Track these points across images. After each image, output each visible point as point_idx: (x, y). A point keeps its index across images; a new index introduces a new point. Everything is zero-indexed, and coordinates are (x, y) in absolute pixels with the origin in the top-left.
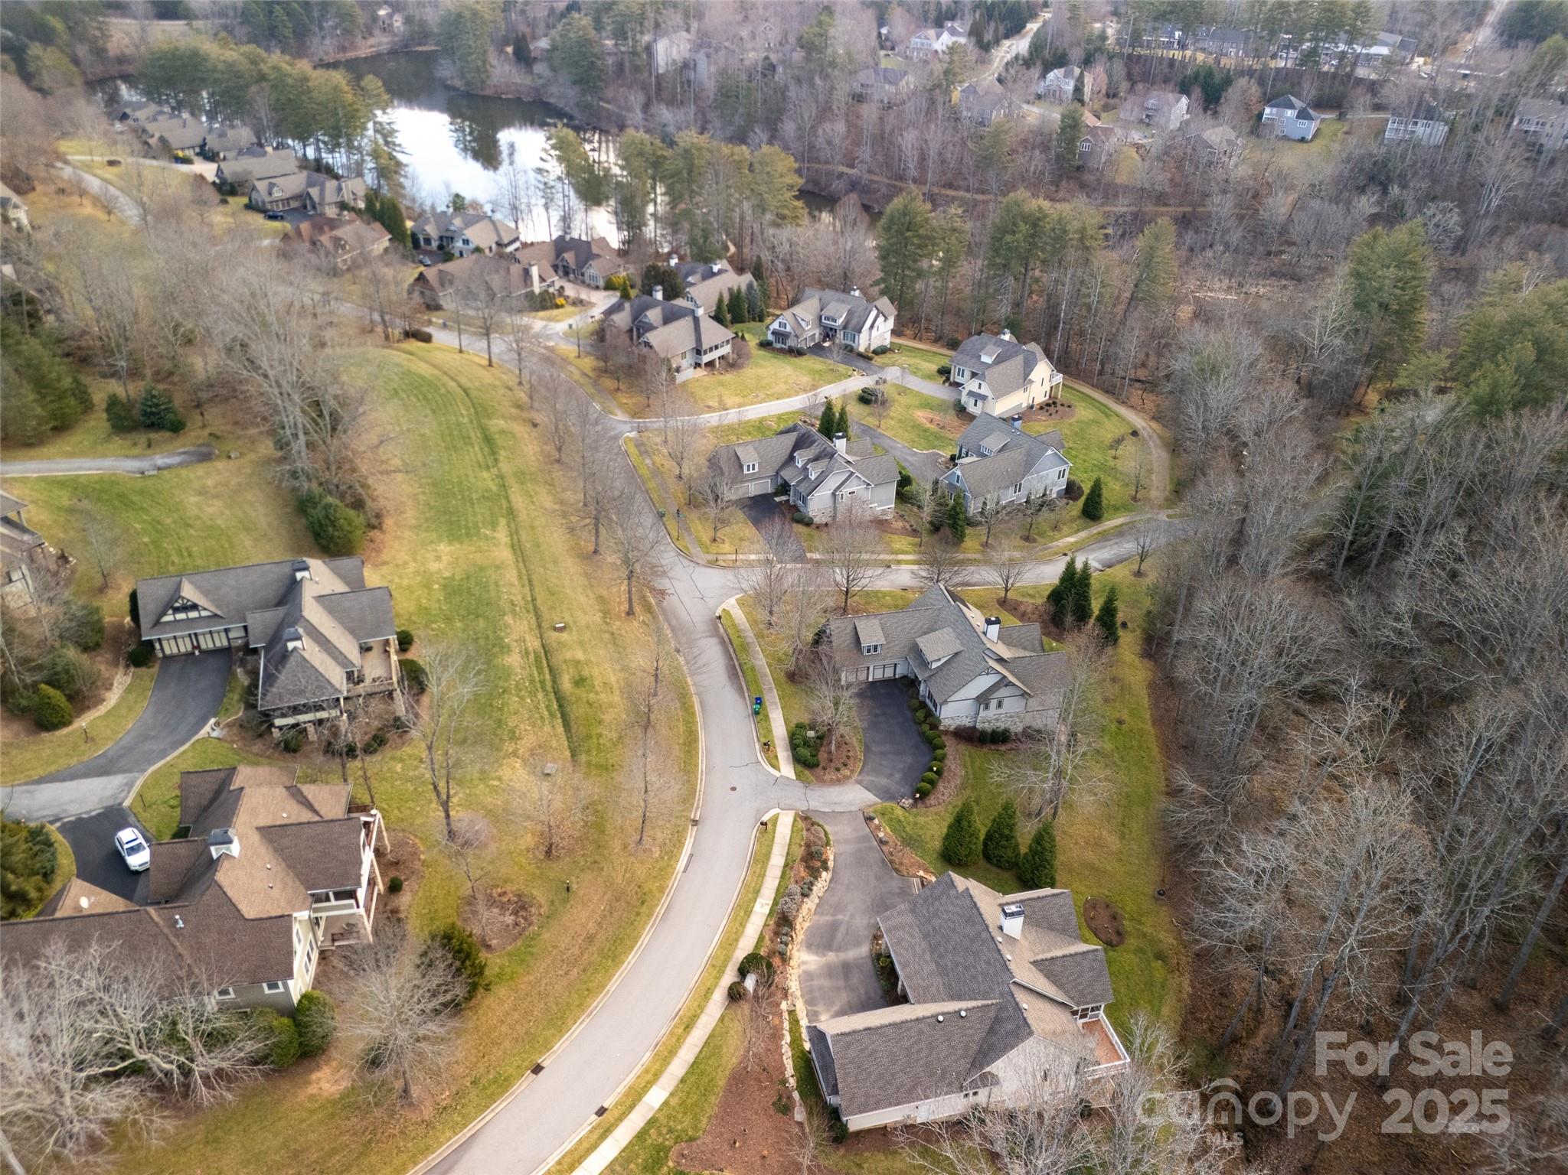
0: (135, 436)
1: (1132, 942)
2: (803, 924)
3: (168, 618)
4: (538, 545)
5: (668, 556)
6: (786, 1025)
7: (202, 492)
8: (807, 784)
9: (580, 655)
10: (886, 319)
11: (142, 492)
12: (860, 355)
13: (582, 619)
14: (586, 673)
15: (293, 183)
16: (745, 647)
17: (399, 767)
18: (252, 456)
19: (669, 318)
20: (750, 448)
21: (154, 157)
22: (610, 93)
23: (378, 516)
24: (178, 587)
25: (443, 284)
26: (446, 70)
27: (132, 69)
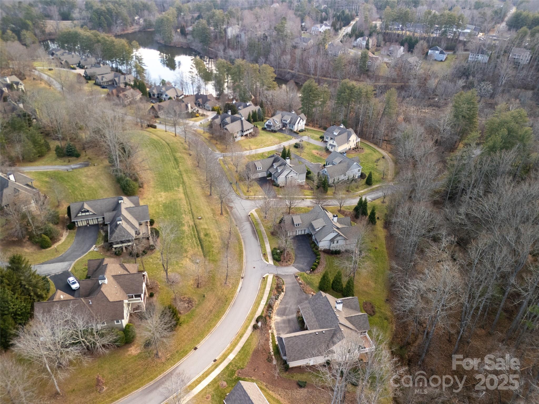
0: (64, 158)
1: (378, 314)
2: (276, 308)
3: (80, 215)
4: (192, 193)
5: (233, 196)
6: (271, 337)
7: (87, 176)
8: (277, 266)
9: (206, 227)
10: (303, 120)
11: (68, 176)
12: (295, 132)
13: (207, 216)
14: (208, 232)
15: (110, 76)
16: (258, 224)
17: (151, 260)
18: (102, 165)
19: (233, 121)
20: (259, 162)
21: (64, 68)
22: (212, 45)
23: (142, 184)
24: (83, 205)
25: (159, 109)
26: (158, 37)
27: (53, 37)
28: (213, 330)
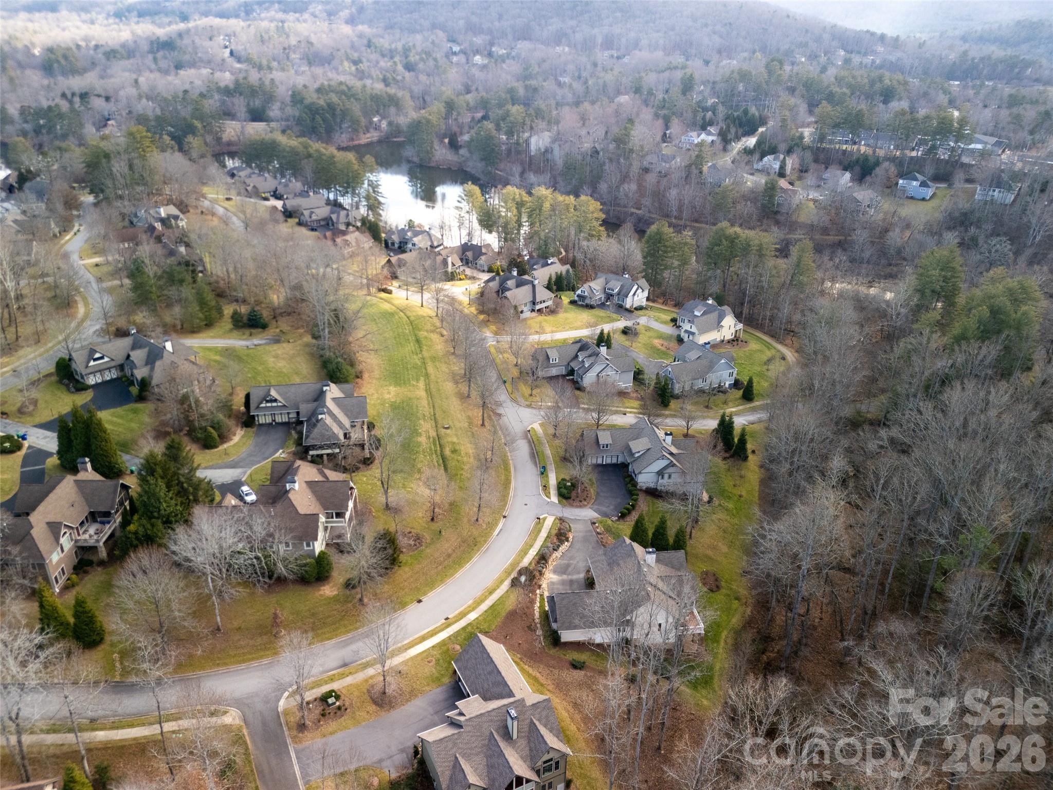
0: (244, 330)
1: (723, 591)
2: (552, 563)
3: (263, 405)
4: (439, 390)
5: (502, 396)
6: (538, 599)
7: (276, 356)
8: (564, 506)
9: (455, 440)
10: (643, 291)
11: (248, 355)
12: (627, 310)
13: (458, 425)
14: (457, 448)
15: (323, 212)
16: (540, 443)
17: (365, 479)
18: (300, 342)
19: (519, 285)
20: (555, 350)
21: (250, 197)
22: (502, 166)
23: (361, 372)
24: (269, 390)
25: (400, 266)
26: (409, 152)
27: (234, 149)
28: (450, 581)
